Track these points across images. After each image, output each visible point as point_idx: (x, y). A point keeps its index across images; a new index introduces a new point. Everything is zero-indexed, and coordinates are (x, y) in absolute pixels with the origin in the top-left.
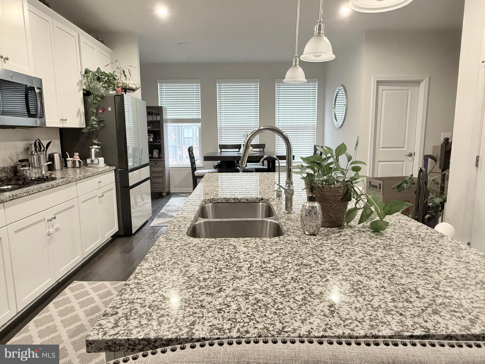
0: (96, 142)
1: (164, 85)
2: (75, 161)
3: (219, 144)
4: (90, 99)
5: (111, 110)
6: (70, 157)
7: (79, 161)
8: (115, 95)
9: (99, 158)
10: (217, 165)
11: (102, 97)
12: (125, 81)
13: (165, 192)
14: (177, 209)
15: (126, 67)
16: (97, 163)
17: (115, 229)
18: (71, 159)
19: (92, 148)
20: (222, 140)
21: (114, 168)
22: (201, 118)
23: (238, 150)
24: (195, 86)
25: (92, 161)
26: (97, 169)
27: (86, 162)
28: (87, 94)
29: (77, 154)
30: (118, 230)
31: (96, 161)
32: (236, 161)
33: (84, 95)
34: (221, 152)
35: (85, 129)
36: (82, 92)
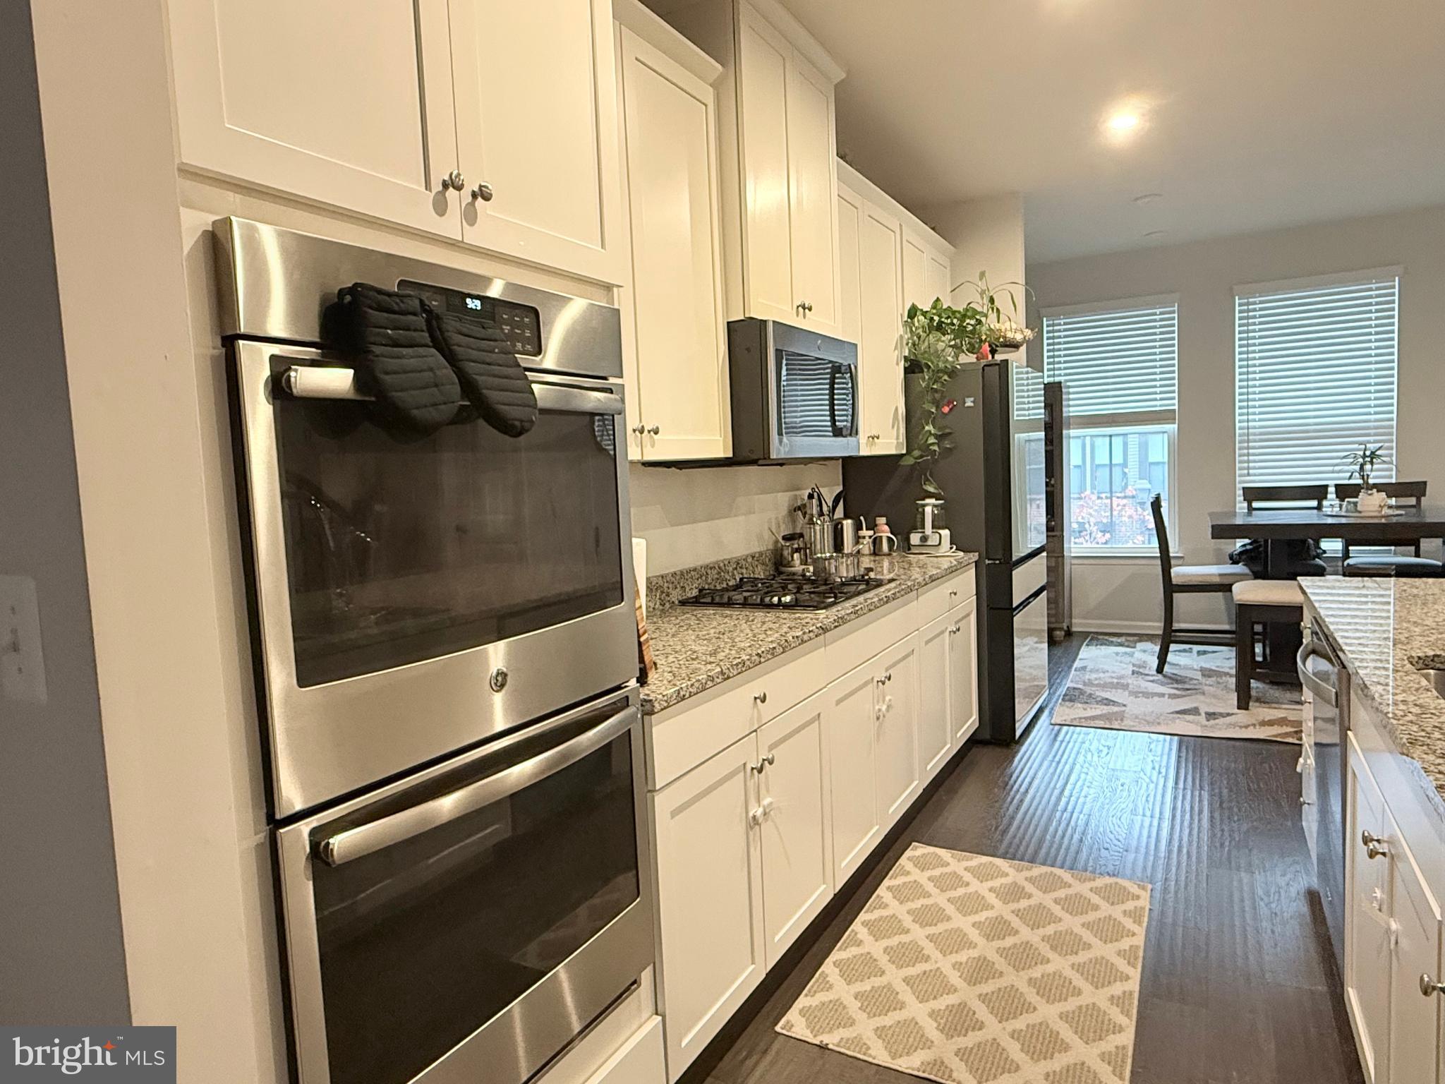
0: (931, 489)
1: (1062, 322)
2: (881, 537)
3: (1239, 486)
4: (923, 381)
5: (972, 404)
6: (867, 529)
7: (889, 538)
8: (985, 366)
9: (940, 531)
10: (1241, 553)
11: (952, 373)
12: (994, 325)
13: (1061, 629)
14: (1115, 681)
15: (1004, 287)
16: (937, 543)
17: (972, 722)
18: (871, 533)
19: (924, 506)
20: (1251, 471)
21: (974, 557)
22: (1176, 407)
23: (1314, 503)
24: (1161, 313)
25: (924, 539)
26: (935, 559)
27: (908, 539)
28: (913, 368)
29: (883, 520)
30: (977, 725)
31: (933, 540)
32: (1311, 541)
33: (907, 370)
34: (1250, 509)
35: (907, 457)
36: (902, 363)
